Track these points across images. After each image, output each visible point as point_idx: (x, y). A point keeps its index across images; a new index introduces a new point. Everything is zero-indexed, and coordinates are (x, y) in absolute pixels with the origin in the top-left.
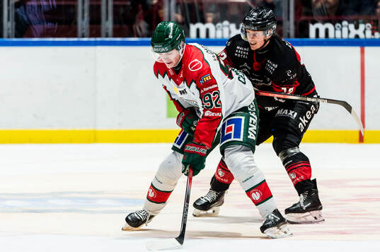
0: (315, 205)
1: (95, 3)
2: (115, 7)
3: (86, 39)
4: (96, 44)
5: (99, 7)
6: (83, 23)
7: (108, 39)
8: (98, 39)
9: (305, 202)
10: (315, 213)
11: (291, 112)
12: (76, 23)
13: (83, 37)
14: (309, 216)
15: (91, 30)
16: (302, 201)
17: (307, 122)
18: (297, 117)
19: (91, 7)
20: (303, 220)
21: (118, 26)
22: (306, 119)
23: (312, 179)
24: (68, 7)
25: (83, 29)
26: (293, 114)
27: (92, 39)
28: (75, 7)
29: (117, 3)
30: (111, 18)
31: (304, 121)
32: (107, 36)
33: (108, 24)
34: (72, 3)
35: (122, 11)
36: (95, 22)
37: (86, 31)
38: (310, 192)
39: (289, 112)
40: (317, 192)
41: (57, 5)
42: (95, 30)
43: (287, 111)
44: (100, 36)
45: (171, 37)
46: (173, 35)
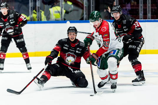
0: (143, 79)
1: (145, 8)
2: (151, 9)
3: (142, 20)
4: (145, 21)
5: (146, 9)
6: (141, 14)
7: (149, 20)
8: (146, 20)
9: (139, 78)
10: (143, 82)
11: (134, 46)
12: (139, 14)
13: (141, 19)
14: (141, 83)
15: (144, 17)
16: (138, 78)
17: (140, 48)
18: (136, 47)
19: (144, 9)
20: (139, 84)
21: (152, 15)
22: (139, 47)
23: (142, 70)
24: (136, 9)
25: (141, 16)
26: (135, 47)
27: (144, 20)
28: (138, 9)
29: (152, 8)
30: (150, 13)
31: (139, 48)
32: (149, 19)
33: (149, 15)
34: (137, 8)
35: (154, 10)
36: (145, 14)
37: (142, 17)
38: (141, 75)
39: (133, 46)
40: (143, 75)
41: (131, 9)
42: (145, 17)
43: (132, 46)
44: (147, 19)
45: (95, 16)
46: (96, 15)
